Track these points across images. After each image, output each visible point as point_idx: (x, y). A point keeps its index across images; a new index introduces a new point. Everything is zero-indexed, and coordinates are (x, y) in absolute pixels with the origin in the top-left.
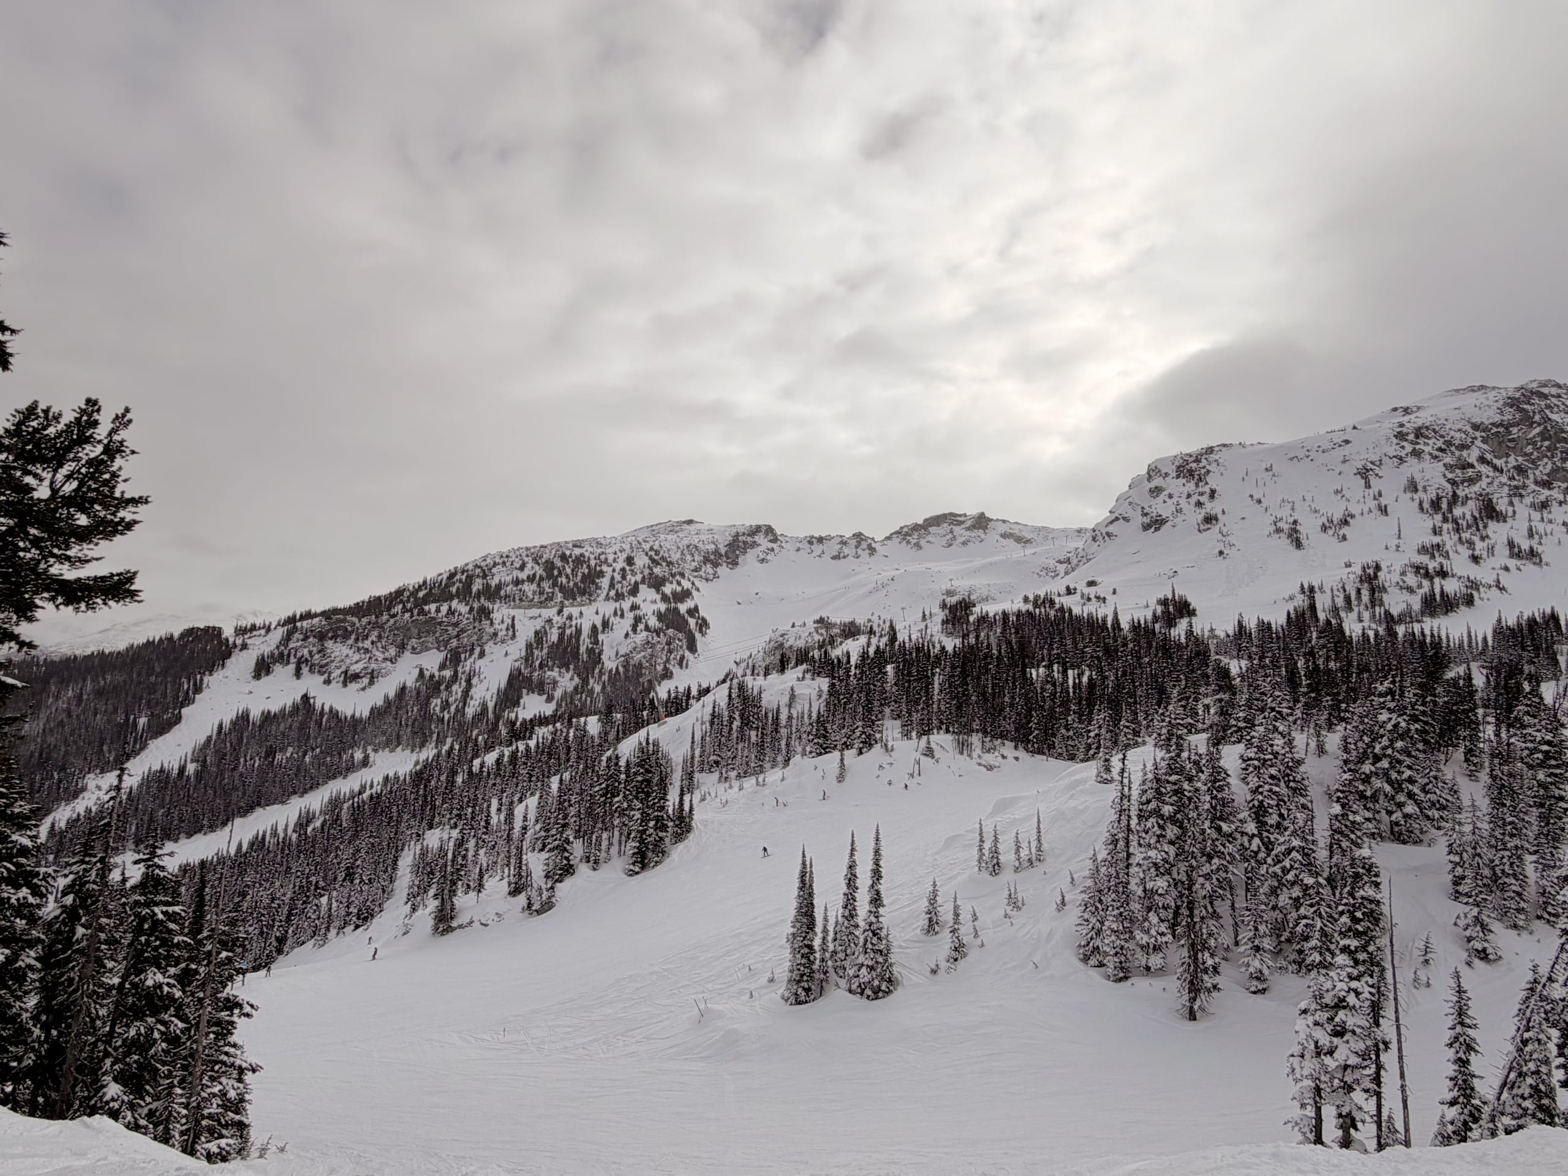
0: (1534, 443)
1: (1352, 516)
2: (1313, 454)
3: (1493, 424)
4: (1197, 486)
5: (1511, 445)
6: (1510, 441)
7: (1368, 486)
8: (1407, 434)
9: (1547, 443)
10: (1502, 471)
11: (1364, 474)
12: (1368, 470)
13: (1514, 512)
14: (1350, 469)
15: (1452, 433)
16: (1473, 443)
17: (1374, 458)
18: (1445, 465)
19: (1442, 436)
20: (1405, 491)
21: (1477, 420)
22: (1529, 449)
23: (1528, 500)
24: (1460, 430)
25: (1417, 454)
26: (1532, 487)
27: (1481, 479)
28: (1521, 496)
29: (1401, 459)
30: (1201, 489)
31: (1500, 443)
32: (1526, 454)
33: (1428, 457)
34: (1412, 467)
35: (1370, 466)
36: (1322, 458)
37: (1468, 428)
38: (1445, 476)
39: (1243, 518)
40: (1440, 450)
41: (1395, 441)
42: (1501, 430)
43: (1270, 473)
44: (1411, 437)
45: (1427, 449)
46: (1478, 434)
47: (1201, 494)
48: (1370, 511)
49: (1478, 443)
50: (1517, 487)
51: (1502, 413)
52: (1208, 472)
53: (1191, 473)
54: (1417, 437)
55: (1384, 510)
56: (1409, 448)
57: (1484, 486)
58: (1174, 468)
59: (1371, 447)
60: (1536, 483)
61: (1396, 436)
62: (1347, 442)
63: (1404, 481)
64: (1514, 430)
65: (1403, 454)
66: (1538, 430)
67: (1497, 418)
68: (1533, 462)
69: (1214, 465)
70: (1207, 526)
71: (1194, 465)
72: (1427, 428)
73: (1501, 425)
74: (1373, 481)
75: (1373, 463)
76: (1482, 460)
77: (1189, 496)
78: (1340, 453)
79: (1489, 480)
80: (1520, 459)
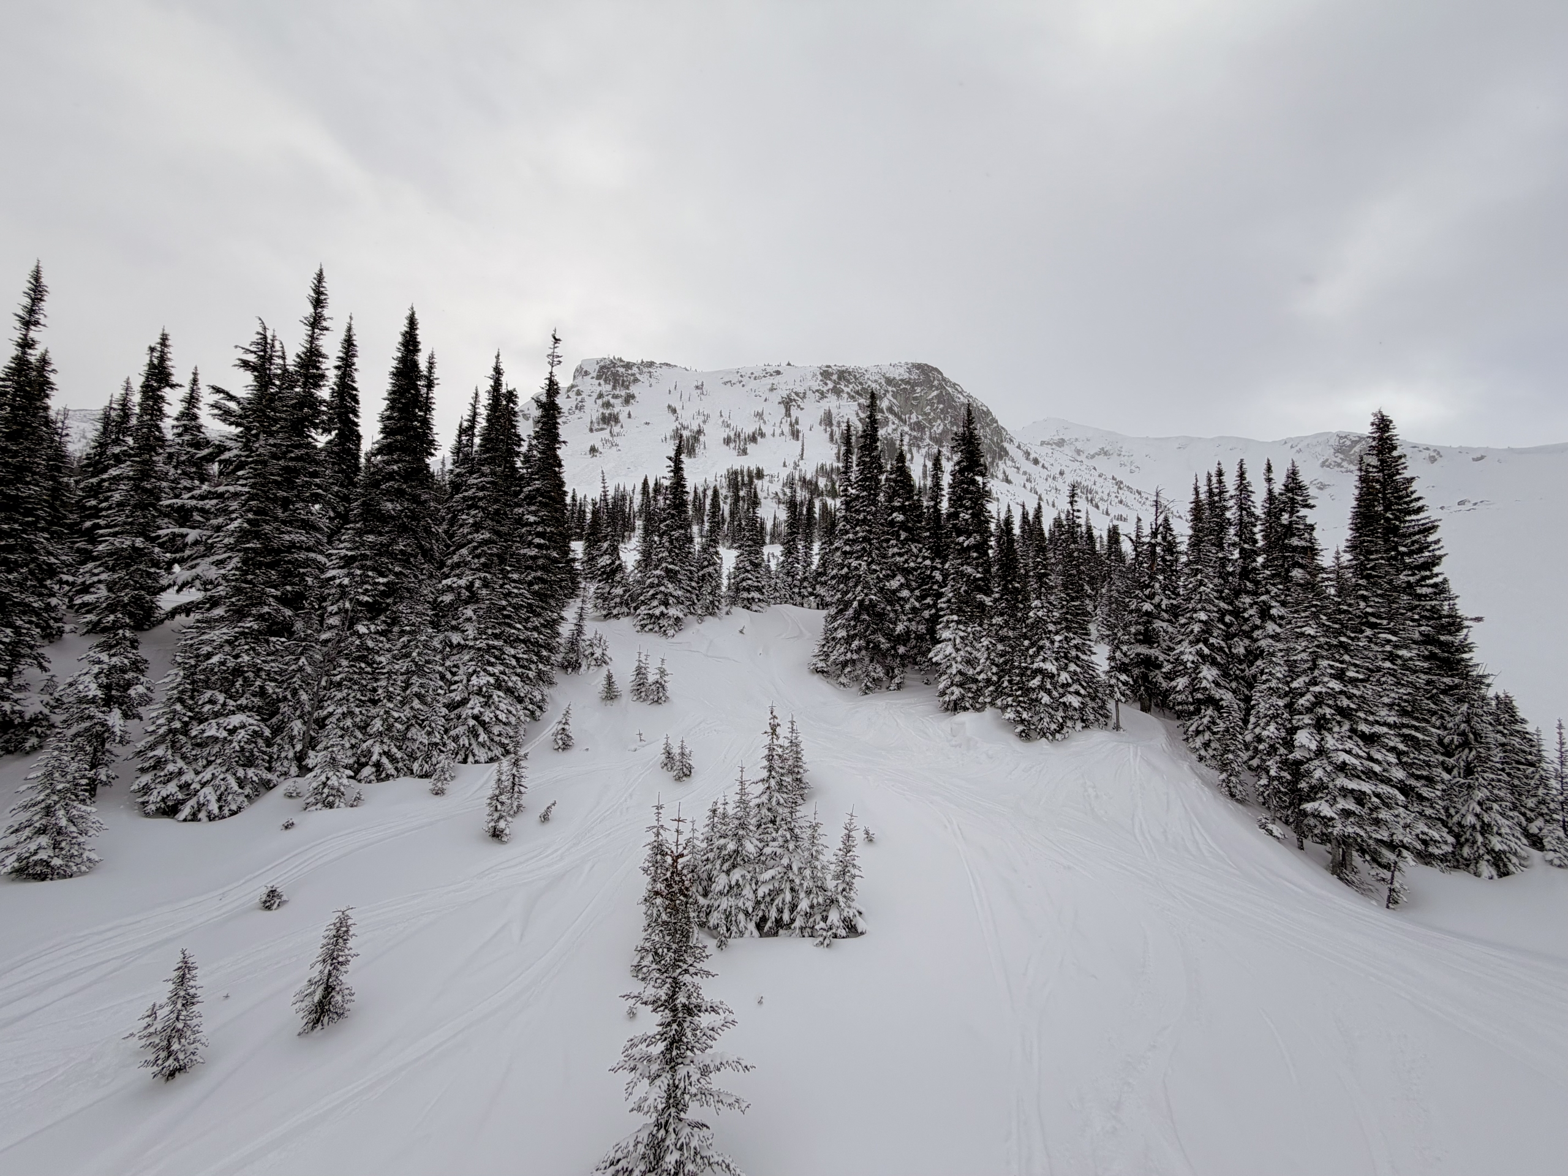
0: (932, 405)
1: (762, 435)
2: (745, 380)
3: (902, 380)
4: (614, 388)
5: (914, 403)
6: (915, 399)
7: (788, 414)
8: (832, 374)
9: (941, 406)
10: (905, 422)
11: (787, 403)
12: (791, 400)
13: (912, 457)
14: (776, 397)
15: (870, 383)
16: (885, 395)
17: (801, 390)
18: (859, 404)
19: (861, 384)
20: (820, 424)
21: (891, 375)
22: (928, 409)
23: (924, 451)
24: (876, 381)
25: (837, 392)
26: (928, 441)
27: (887, 425)
28: (919, 447)
29: (822, 393)
30: (617, 392)
31: (907, 399)
32: (925, 414)
33: (845, 396)
34: (831, 403)
35: (794, 396)
36: (753, 384)
37: (883, 381)
38: (857, 414)
39: (647, 424)
40: (857, 393)
41: (820, 377)
42: (908, 387)
43: (699, 391)
44: (835, 377)
45: (846, 390)
46: (890, 389)
47: (615, 397)
48: (782, 433)
49: (889, 396)
50: (915, 437)
51: (910, 372)
52: (636, 380)
53: (616, 375)
54: (839, 378)
55: (795, 434)
56: (831, 385)
57: (890, 431)
58: (597, 367)
59: (798, 381)
60: (931, 438)
61: (821, 374)
62: (778, 373)
63: (821, 413)
64: (918, 389)
65: (825, 389)
66: (935, 393)
67: (906, 376)
68: (930, 422)
69: (646, 376)
70: (601, 426)
71: (621, 370)
72: (850, 373)
73: (908, 382)
74: (795, 412)
75: (797, 394)
76: (890, 410)
77: (600, 396)
78: (769, 381)
79: (894, 427)
80: (920, 417)
